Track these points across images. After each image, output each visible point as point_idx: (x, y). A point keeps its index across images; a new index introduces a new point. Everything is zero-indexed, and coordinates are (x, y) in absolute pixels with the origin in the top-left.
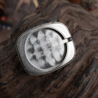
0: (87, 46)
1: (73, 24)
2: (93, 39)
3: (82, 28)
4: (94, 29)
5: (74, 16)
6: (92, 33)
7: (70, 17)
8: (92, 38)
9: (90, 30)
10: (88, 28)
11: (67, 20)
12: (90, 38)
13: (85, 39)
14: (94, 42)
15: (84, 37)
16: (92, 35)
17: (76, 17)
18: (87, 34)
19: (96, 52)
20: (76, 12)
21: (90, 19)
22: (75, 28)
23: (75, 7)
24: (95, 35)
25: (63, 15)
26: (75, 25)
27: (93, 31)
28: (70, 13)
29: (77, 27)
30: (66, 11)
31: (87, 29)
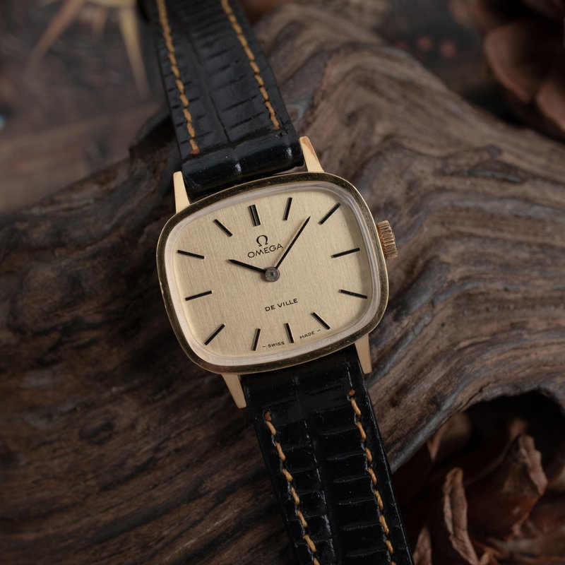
0: (414, 211)
1: (372, 125)
2: (442, 190)
3: (405, 143)
4: (452, 150)
5: (381, 94)
6: (439, 165)
7: (364, 96)
8: (439, 183)
9: (435, 152)
10: (432, 146)
11: (351, 107)
12: (430, 182)
13: (411, 185)
14: (444, 199)
15: (407, 177)
16: (441, 173)
17: (390, 100)
18: (423, 169)
19: (448, 238)
20: (389, 77)
22: (376, 140)
23: (389, 57)
24: (453, 174)
25: (335, 86)
26: (381, 129)
27: (445, 159)
28: (368, 83)
29: (388, 137)
30: (348, 73)
31: (424, 150)
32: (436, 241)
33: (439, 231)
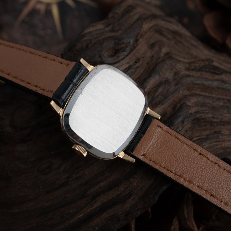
0: (177, 84)
1: (161, 49)
2: (188, 76)
3: (174, 56)
4: (193, 60)
5: (165, 36)
6: (187, 66)
7: (157, 37)
8: (187, 73)
9: (186, 61)
10: (185, 58)
11: (152, 41)
12: (184, 72)
13: (176, 74)
14: (189, 80)
15: (174, 70)
16: (188, 69)
17: (168, 39)
18: (180, 67)
19: (190, 95)
20: (168, 30)
21: (192, 44)
22: (162, 55)
23: (169, 21)
24: (193, 70)
25: (146, 33)
26: (164, 50)
27: (190, 63)
28: (159, 31)
29: (167, 54)
30: (151, 28)
31: (181, 59)
32: (185, 97)
33: (186, 93)
